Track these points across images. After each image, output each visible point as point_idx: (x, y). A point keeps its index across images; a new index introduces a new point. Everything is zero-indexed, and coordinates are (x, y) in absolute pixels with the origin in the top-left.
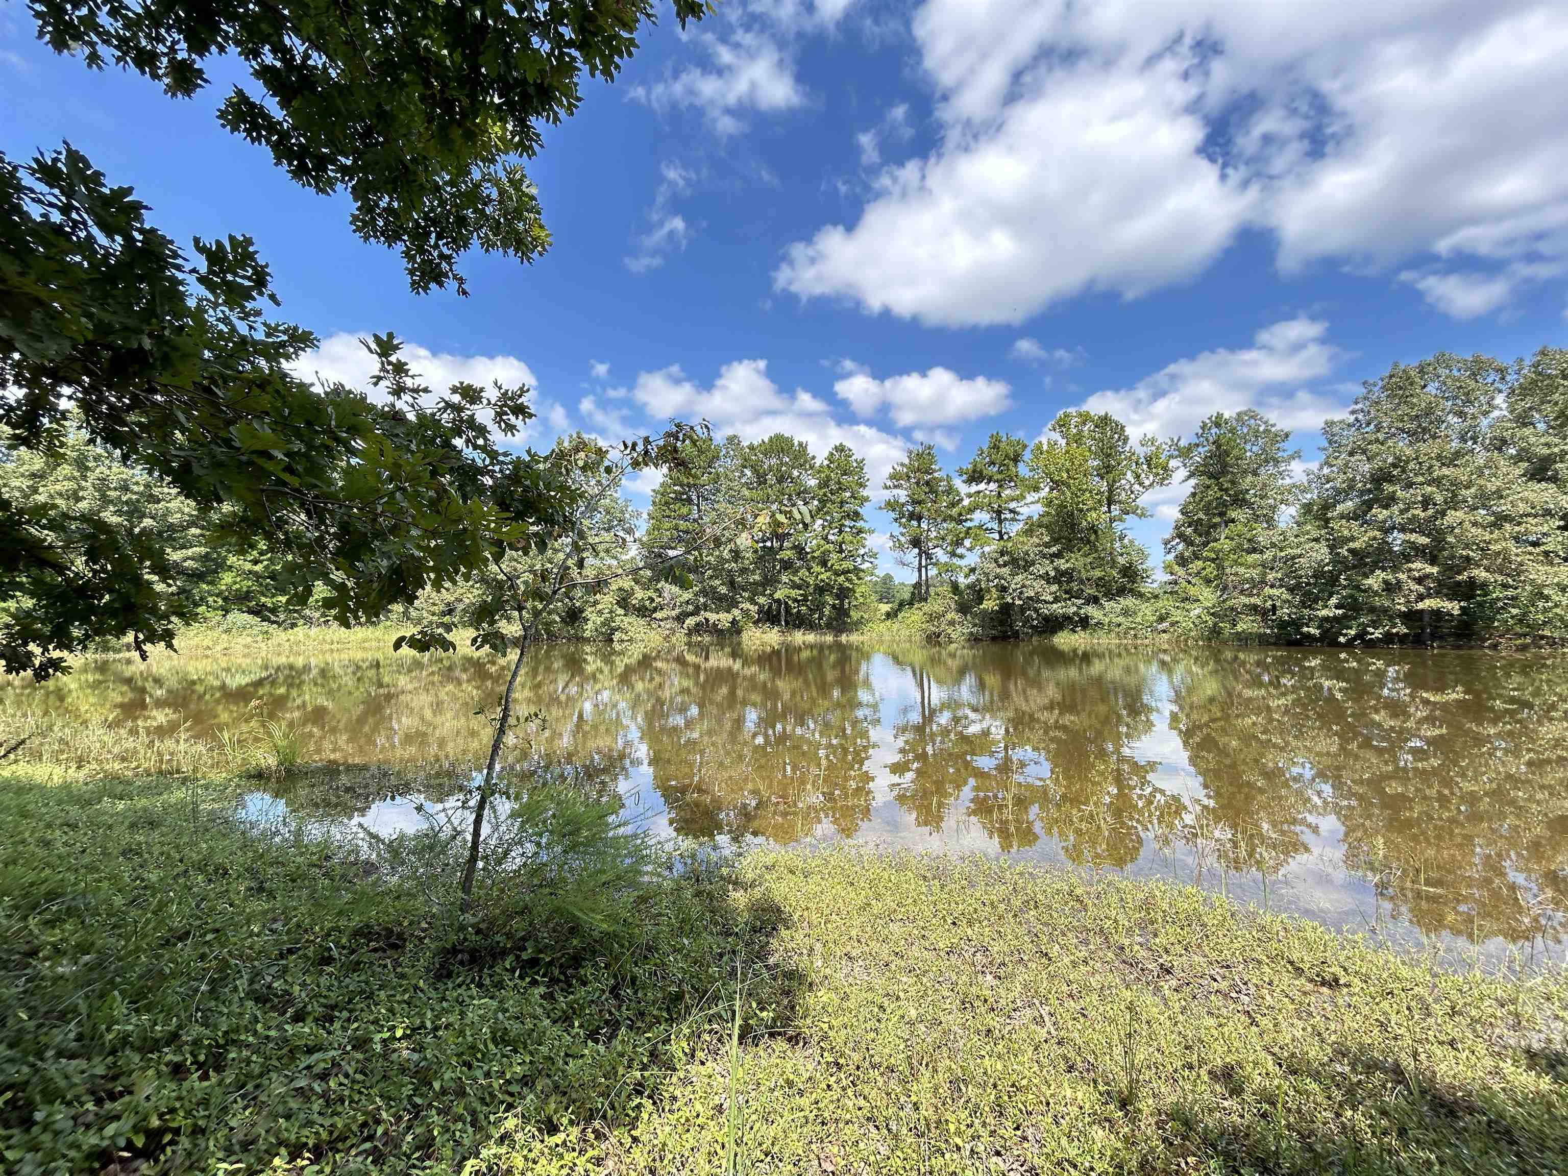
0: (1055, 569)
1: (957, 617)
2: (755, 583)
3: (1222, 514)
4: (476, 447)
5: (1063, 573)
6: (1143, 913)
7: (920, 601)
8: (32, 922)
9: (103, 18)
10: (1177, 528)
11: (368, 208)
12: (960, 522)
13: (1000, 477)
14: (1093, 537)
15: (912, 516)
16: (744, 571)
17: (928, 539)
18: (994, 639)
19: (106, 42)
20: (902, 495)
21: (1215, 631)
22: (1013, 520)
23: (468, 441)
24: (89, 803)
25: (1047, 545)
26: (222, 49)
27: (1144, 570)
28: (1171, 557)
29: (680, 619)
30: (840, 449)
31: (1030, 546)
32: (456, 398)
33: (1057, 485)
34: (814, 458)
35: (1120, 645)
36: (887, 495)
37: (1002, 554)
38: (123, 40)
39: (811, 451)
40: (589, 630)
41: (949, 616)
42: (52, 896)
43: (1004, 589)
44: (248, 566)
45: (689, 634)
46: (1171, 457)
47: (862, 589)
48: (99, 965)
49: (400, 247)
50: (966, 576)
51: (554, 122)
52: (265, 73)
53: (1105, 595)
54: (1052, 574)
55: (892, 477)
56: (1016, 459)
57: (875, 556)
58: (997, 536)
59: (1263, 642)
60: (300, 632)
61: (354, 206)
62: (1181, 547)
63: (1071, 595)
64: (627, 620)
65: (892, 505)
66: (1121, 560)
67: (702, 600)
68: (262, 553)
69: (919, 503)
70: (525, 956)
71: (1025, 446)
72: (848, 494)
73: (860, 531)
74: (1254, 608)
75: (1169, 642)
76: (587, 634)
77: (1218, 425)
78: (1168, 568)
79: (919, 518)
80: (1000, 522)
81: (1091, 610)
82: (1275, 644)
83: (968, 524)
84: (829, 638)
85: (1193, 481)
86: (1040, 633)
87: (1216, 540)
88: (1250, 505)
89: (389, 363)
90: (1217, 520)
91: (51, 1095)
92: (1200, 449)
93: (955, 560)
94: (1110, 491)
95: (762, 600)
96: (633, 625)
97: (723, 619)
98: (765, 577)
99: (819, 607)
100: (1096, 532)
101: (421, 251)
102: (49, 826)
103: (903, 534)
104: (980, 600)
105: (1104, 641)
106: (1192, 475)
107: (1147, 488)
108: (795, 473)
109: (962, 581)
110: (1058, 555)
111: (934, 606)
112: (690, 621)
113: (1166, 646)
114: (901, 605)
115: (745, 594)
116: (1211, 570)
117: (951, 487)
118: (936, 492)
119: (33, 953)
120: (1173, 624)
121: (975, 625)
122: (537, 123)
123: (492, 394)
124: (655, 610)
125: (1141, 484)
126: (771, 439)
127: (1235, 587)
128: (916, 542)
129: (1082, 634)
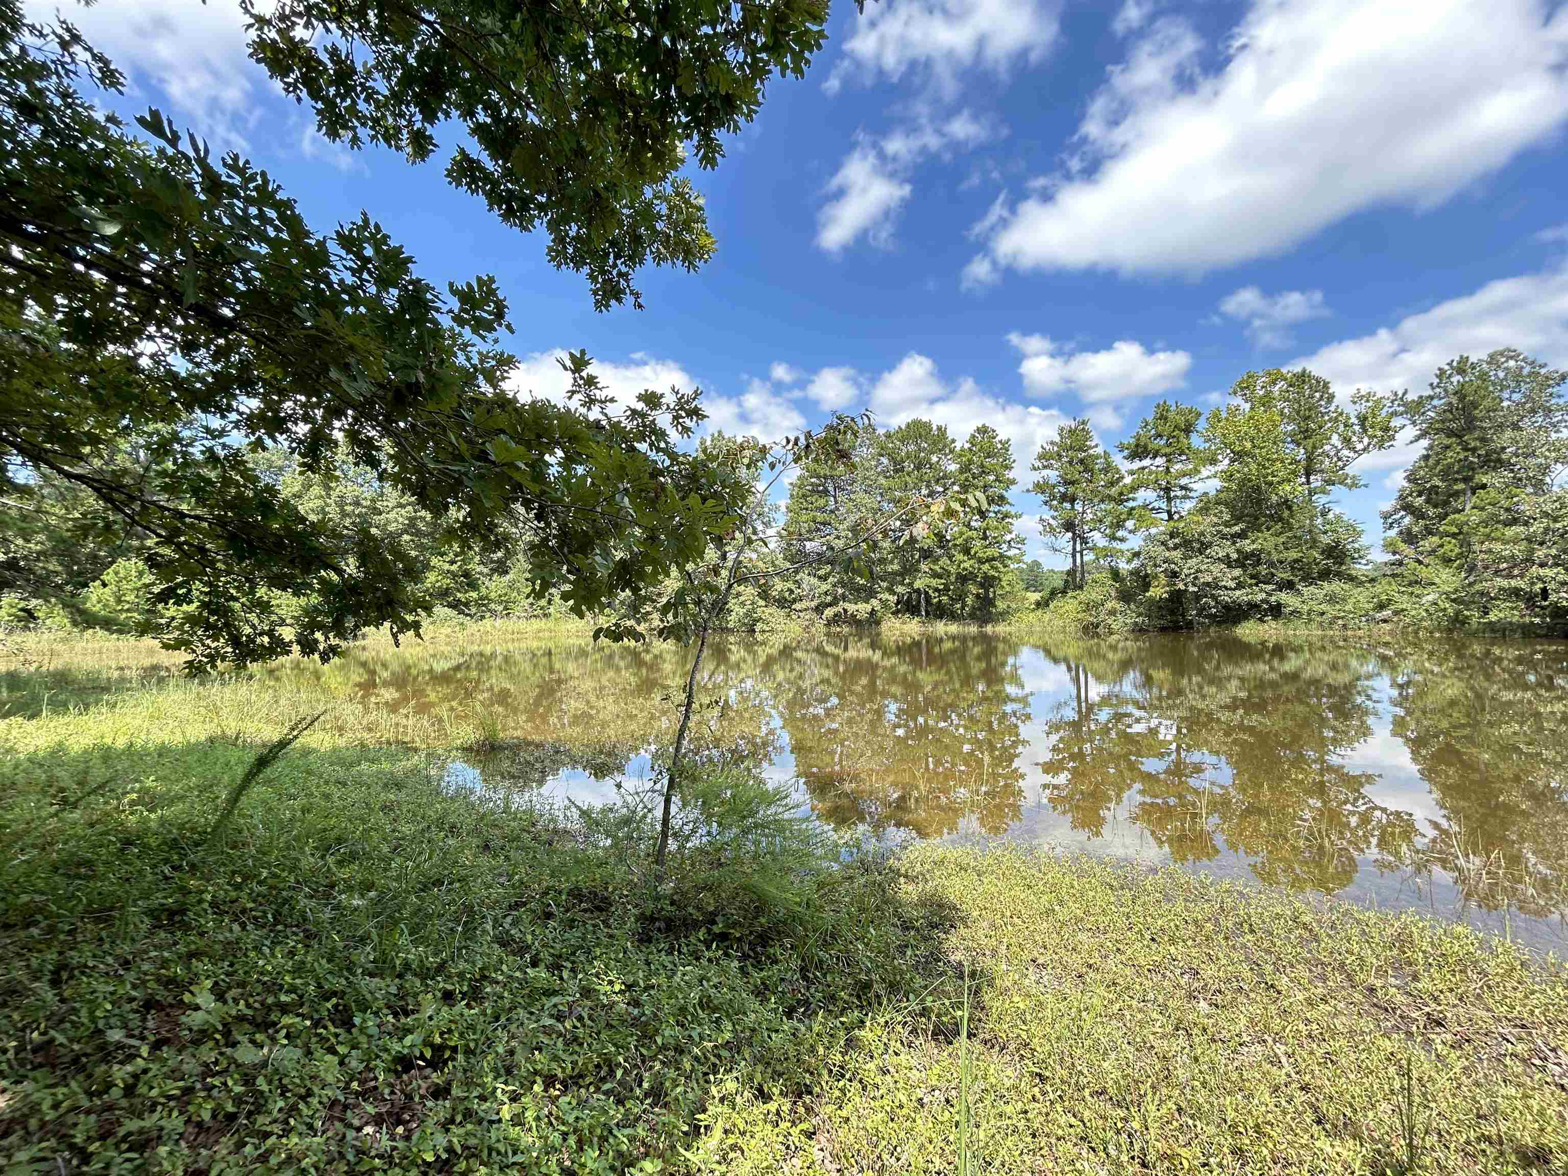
0: (1238, 551)
1: (1118, 606)
2: (894, 573)
3: (1466, 480)
4: (658, 450)
5: (1247, 556)
6: (1395, 952)
7: (1074, 590)
8: (330, 860)
9: (362, 106)
10: (1402, 498)
11: (561, 240)
12: (1121, 502)
13: (1168, 450)
14: (1286, 513)
15: (1064, 498)
16: (882, 561)
17: (1083, 522)
18: (1163, 629)
19: (364, 125)
20: (1053, 475)
21: (1458, 621)
22: (1185, 497)
23: (651, 445)
24: (351, 765)
25: (1227, 524)
26: (447, 115)
27: (1357, 550)
28: (1393, 533)
29: (819, 610)
30: (983, 430)
31: (1206, 525)
32: (640, 406)
33: (1239, 456)
34: (953, 441)
35: (1323, 638)
36: (1037, 477)
37: (1172, 535)
38: (376, 121)
39: (950, 435)
40: (732, 620)
41: (1109, 605)
42: (339, 840)
43: (1175, 575)
44: (446, 566)
45: (828, 625)
46: (1395, 414)
47: (1009, 577)
48: (380, 900)
49: (586, 270)
50: (1129, 561)
51: (735, 131)
52: (480, 130)
53: (1303, 579)
54: (1235, 556)
55: (1040, 457)
56: (1188, 430)
57: (1023, 542)
58: (1165, 516)
59: (1528, 633)
60: (488, 623)
61: (548, 239)
62: (1407, 520)
63: (1258, 579)
64: (768, 611)
65: (1040, 488)
66: (1325, 540)
67: (840, 591)
68: (456, 555)
69: (1072, 483)
70: (716, 929)
71: (1199, 415)
72: (992, 478)
73: (1006, 516)
74: (1516, 593)
75: (1391, 633)
76: (731, 625)
77: (1461, 371)
78: (1390, 547)
79: (1073, 500)
80: (1169, 500)
81: (1284, 597)
82: (1546, 636)
83: (1131, 504)
84: (973, 629)
85: (1425, 443)
86: (1219, 623)
87: (1459, 511)
88: (1509, 466)
89: (582, 378)
90: (1461, 486)
91: (364, 1007)
92: (1435, 402)
93: (1115, 544)
94: (1309, 459)
95: (900, 589)
96: (772, 614)
97: (861, 609)
98: (904, 567)
99: (961, 598)
100: (1289, 508)
101: (603, 272)
102: (327, 783)
103: (1054, 518)
104: (1146, 586)
105: (1302, 632)
106: (1423, 434)
107: (1359, 453)
108: (934, 459)
109: (1124, 567)
110: (1242, 535)
111: (1091, 594)
112: (829, 612)
113: (1388, 638)
114: (1053, 593)
115: (884, 585)
116: (1451, 547)
117: (1109, 465)
118: (1092, 470)
119: (332, 886)
120: (1396, 613)
121: (1139, 615)
122: (720, 135)
123: (670, 399)
124: (794, 601)
125: (1353, 449)
126: (908, 426)
127: (1486, 568)
128: (1069, 526)
129: (1273, 624)
